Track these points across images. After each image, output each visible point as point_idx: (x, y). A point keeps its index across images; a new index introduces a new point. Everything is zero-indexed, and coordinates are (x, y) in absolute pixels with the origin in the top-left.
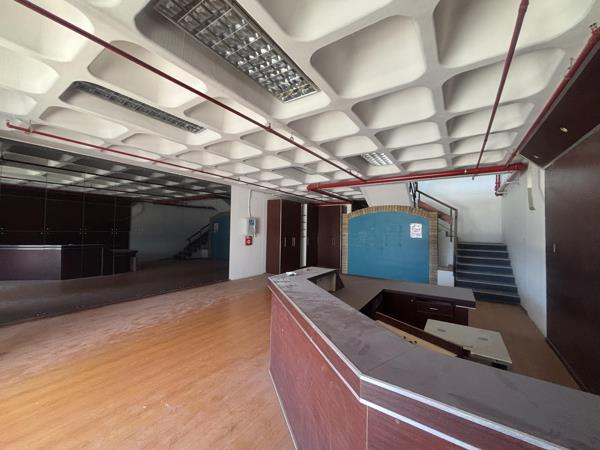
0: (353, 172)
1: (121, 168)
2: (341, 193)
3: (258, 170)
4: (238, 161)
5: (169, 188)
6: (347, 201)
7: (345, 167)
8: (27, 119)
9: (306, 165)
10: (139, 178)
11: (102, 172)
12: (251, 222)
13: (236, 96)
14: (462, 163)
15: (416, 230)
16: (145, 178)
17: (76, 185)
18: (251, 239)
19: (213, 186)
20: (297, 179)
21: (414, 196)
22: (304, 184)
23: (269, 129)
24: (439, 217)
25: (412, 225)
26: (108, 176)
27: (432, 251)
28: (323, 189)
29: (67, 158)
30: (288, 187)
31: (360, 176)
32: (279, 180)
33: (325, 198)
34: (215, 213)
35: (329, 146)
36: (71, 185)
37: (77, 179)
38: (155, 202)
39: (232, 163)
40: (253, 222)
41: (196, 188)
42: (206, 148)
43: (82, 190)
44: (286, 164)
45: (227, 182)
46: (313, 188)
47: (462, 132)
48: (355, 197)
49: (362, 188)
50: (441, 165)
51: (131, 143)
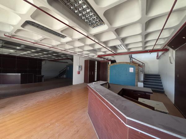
0: (112, 51)
1: (39, 49)
2: (107, 58)
3: (82, 50)
4: (76, 47)
5: (54, 56)
6: (109, 61)
7: (110, 50)
8: (11, 33)
9: (97, 49)
10: (45, 53)
11: (33, 51)
12: (79, 67)
13: (78, 26)
14: (147, 49)
15: (131, 70)
16: (47, 53)
17: (25, 55)
18: (79, 72)
19: (68, 55)
20: (94, 53)
21: (131, 59)
22: (97, 55)
23: (88, 37)
24: (139, 66)
25: (130, 68)
26: (35, 52)
27: (136, 76)
28: (103, 57)
29: (23, 46)
30: (91, 56)
31: (115, 52)
32: (89, 54)
33: (102, 59)
34: (68, 64)
35: (106, 43)
36: (23, 55)
37: (25, 53)
38: (49, 61)
39: (75, 48)
40: (80, 67)
41: (62, 56)
42: (67, 43)
43: (27, 56)
44: (91, 48)
45: (72, 54)
46: (99, 56)
47: (149, 38)
48: (112, 59)
49: (114, 57)
50: (141, 49)
51: (43, 41)
